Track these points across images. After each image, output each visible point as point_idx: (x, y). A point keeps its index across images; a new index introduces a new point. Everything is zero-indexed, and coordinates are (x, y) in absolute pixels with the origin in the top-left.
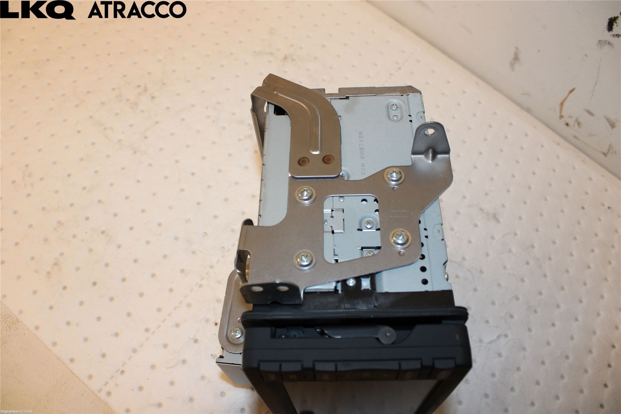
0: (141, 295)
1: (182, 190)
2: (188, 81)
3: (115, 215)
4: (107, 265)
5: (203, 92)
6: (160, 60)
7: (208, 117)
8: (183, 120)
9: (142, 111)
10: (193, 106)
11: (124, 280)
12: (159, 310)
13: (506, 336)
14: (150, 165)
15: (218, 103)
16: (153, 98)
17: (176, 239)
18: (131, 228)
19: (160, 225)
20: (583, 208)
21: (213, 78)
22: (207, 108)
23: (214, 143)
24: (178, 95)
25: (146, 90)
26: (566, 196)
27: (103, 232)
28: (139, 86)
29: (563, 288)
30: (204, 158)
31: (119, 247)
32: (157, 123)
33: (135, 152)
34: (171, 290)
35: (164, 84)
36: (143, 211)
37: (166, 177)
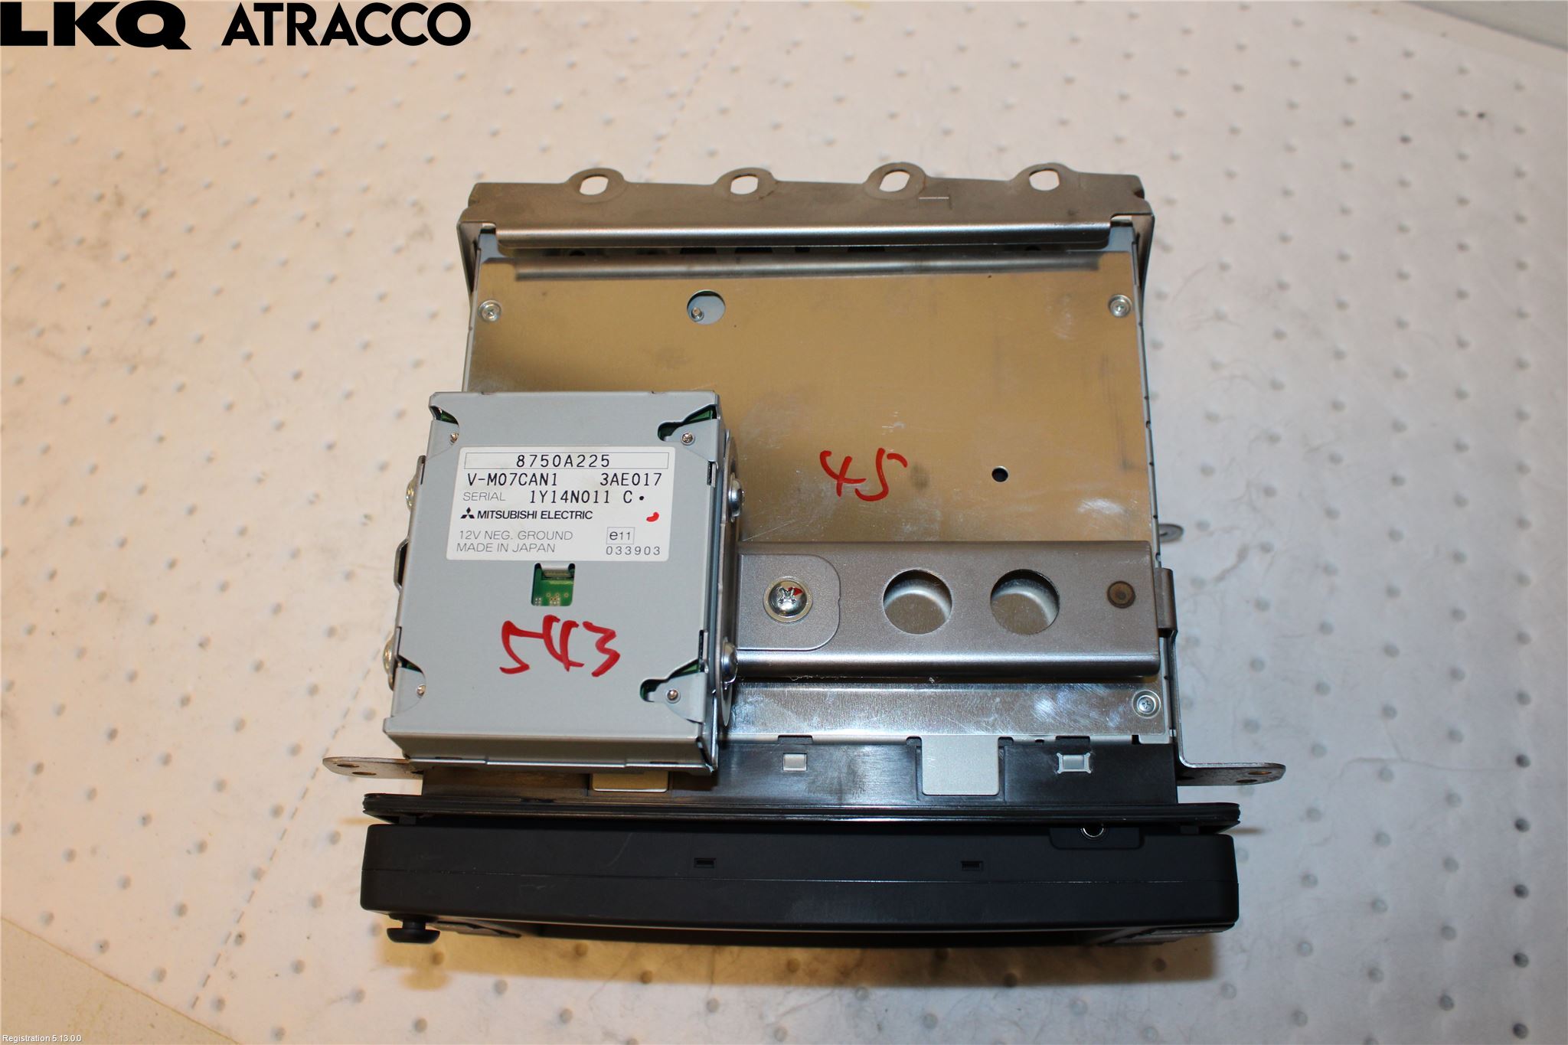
0: (240, 725)
1: (280, 426)
2: (227, 144)
3: (123, 544)
4: (132, 677)
5: (272, 157)
6: (139, 114)
7: (303, 218)
8: (237, 246)
9: (126, 258)
10: (255, 202)
11: (185, 701)
12: (295, 750)
13: (1266, 548)
14: (181, 388)
15: (320, 174)
16: (145, 216)
17: (295, 554)
18: (172, 565)
19: (243, 532)
20: (1405, 140)
21: (289, 115)
22: (292, 195)
23: (333, 280)
24: (209, 186)
25: (120, 201)
26: (1348, 123)
27: (101, 597)
28: (101, 198)
29: (1399, 374)
30: (315, 327)
31: (153, 620)
32: (172, 275)
33: (134, 368)
34: (313, 690)
35: (164, 171)
36: (192, 511)
37: (230, 407)
